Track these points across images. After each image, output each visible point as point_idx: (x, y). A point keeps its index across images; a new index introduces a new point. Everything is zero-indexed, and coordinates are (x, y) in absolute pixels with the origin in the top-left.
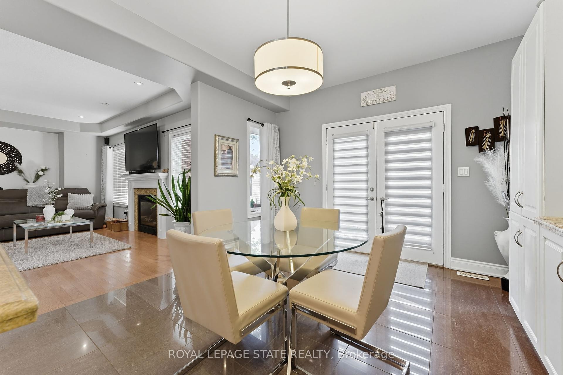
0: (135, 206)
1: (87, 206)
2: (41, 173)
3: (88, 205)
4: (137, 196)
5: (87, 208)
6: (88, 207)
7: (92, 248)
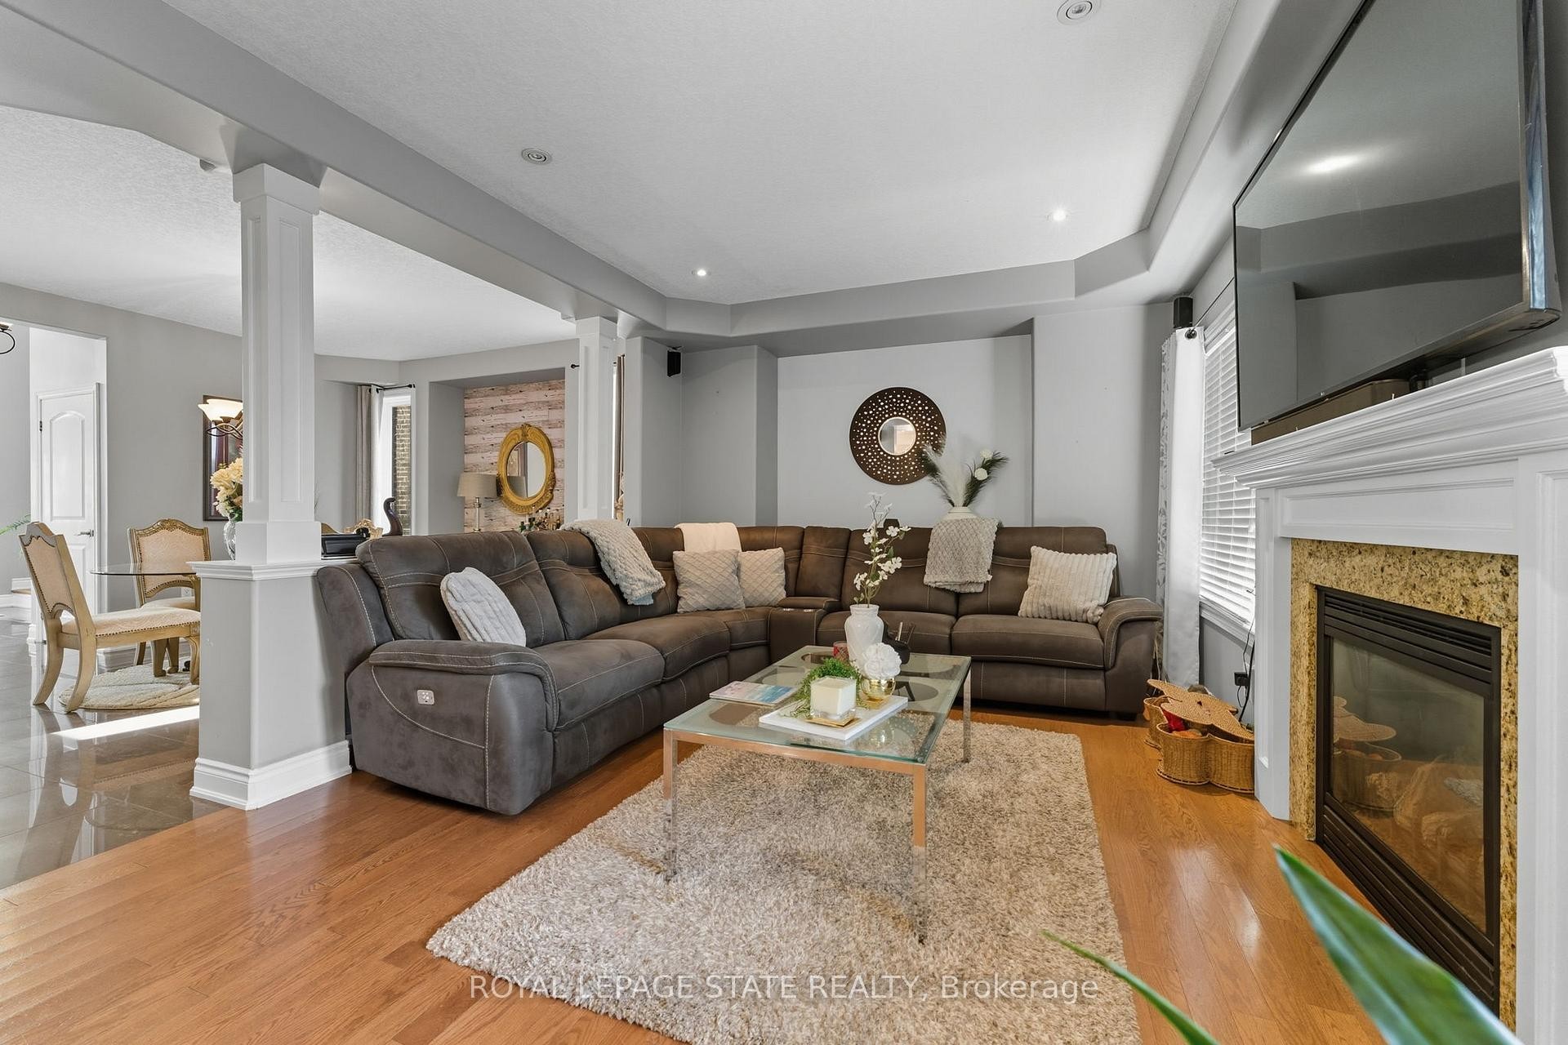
0: (1295, 654)
1: (1081, 606)
2: (981, 474)
3: (1088, 605)
4: (1307, 595)
5: (1080, 618)
6: (1085, 611)
7: (921, 941)
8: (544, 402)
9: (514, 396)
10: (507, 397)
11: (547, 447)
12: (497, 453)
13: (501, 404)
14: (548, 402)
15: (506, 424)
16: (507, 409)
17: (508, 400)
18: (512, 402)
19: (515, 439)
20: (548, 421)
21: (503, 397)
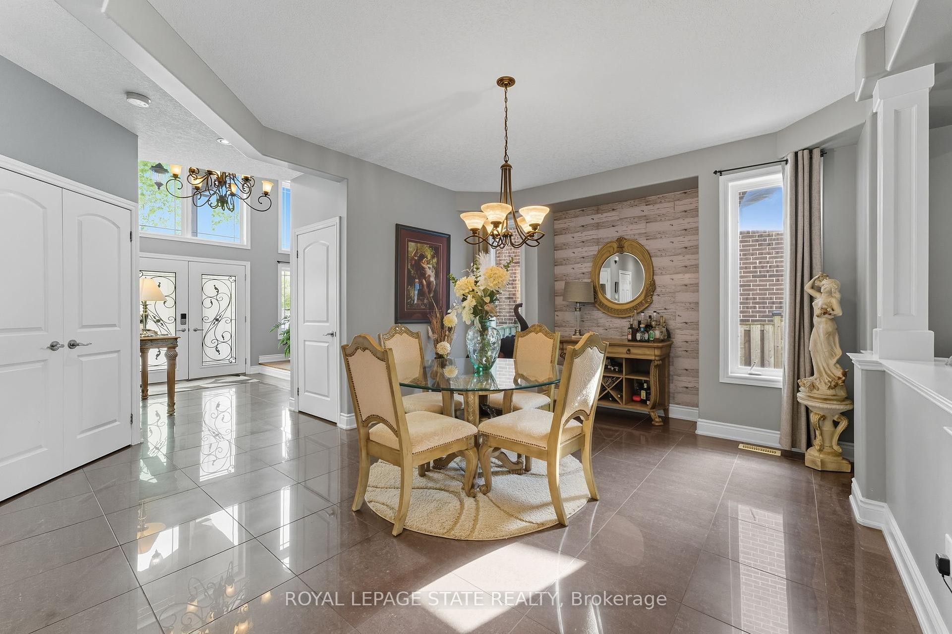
8: (639, 217)
9: (605, 215)
10: (599, 216)
11: (647, 256)
12: (590, 264)
13: (592, 222)
14: (645, 216)
15: (598, 239)
16: (598, 226)
17: (598, 218)
18: (605, 220)
19: (609, 251)
20: (646, 233)
21: (595, 217)
